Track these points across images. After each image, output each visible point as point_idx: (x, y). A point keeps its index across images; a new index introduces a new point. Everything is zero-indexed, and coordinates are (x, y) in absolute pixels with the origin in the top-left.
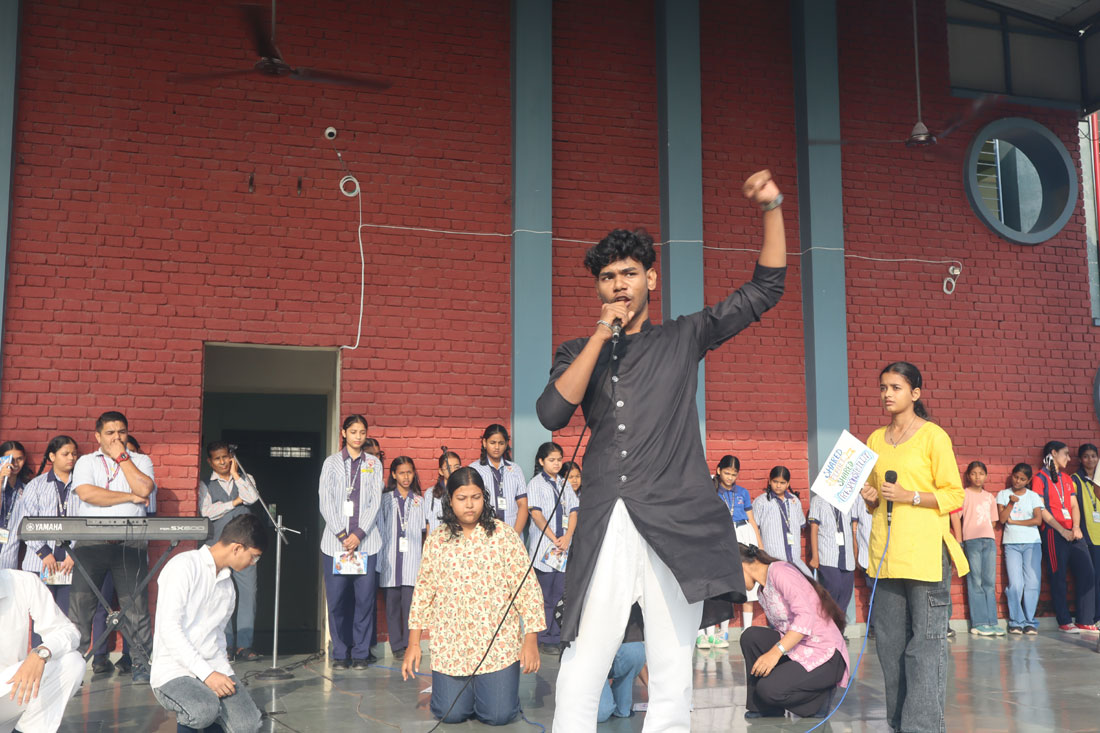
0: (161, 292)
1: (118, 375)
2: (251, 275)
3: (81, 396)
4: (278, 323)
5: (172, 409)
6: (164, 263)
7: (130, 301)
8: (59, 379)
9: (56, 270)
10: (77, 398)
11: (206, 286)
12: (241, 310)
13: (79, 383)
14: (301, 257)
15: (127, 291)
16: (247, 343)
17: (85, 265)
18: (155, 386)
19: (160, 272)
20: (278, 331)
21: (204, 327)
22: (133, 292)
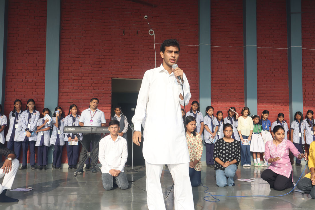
0: (100, 64)
1: (89, 87)
2: (124, 59)
3: (79, 93)
4: (132, 72)
5: (103, 97)
6: (100, 56)
7: (91, 67)
8: (73, 89)
9: (72, 59)
11: (112, 62)
12: (122, 69)
13: (79, 90)
14: (138, 53)
16: (123, 78)
17: (79, 57)
18: (99, 90)
19: (100, 58)
20: (132, 75)
21: (112, 74)
22: (92, 64)
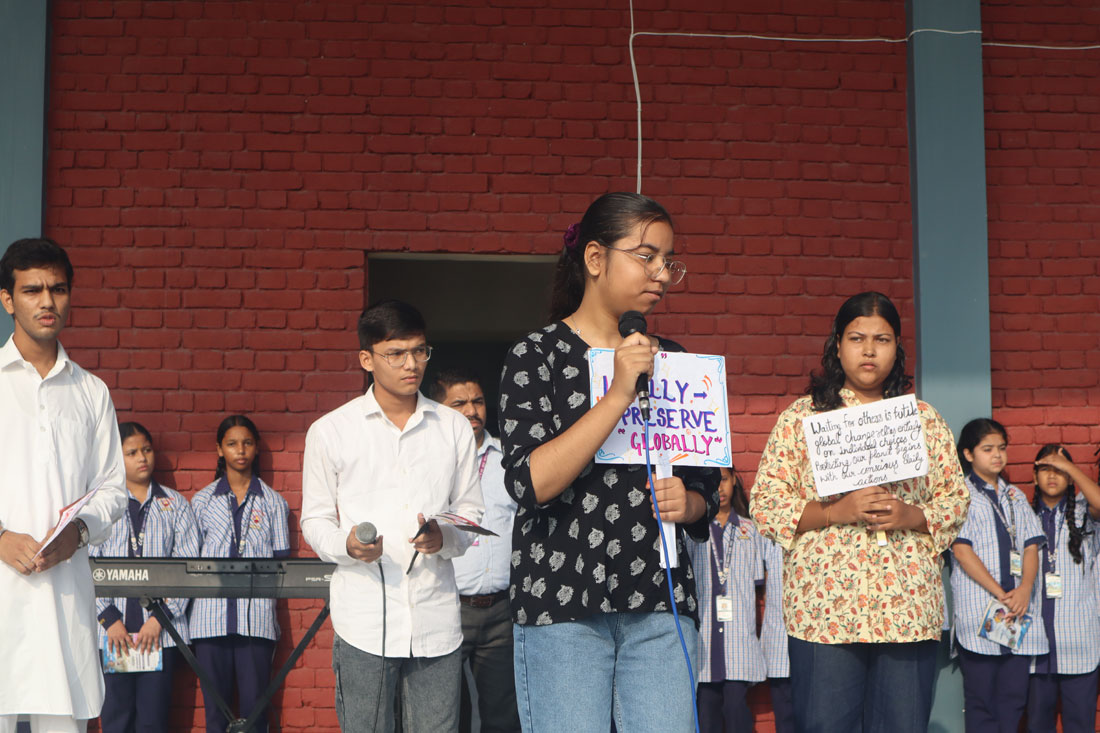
0: (291, 169)
1: (226, 314)
2: (443, 132)
3: (168, 353)
4: (493, 216)
5: (318, 373)
6: (295, 117)
7: (241, 186)
8: (132, 325)
9: (122, 138)
10: (162, 356)
11: (366, 154)
12: (428, 194)
13: (164, 330)
14: (530, 96)
15: (236, 170)
16: (439, 251)
17: (167, 128)
18: (287, 332)
19: (290, 133)
20: (493, 229)
21: (368, 227)
22: (246, 170)
